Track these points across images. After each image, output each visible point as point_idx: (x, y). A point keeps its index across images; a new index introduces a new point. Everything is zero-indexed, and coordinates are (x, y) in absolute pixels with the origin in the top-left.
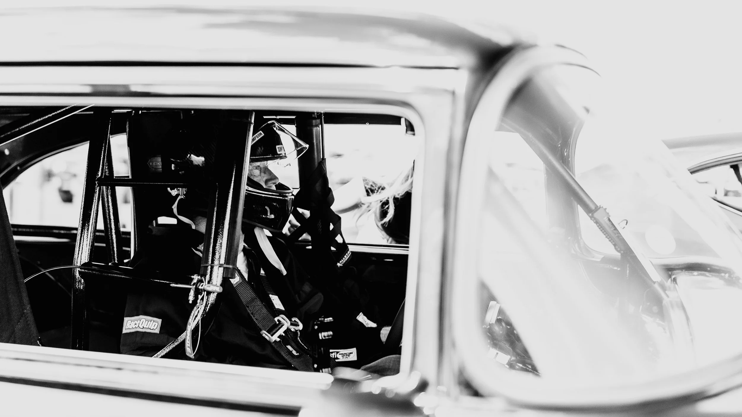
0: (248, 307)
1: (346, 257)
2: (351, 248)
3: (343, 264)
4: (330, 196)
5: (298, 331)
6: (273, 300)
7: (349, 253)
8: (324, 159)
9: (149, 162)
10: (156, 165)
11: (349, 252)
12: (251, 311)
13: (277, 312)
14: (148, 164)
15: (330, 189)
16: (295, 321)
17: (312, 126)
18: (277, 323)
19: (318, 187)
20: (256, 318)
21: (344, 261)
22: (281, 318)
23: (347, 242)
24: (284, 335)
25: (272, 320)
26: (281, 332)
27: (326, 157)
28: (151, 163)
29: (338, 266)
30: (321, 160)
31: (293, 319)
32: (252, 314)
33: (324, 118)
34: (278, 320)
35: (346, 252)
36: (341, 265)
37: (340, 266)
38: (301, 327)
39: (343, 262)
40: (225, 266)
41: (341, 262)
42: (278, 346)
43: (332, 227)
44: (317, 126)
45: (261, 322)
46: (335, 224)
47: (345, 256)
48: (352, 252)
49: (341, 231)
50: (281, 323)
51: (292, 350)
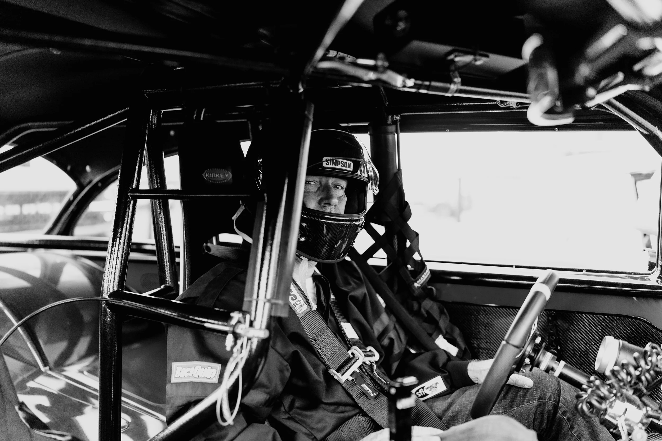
0: (315, 340)
1: (425, 277)
2: (430, 266)
3: (421, 285)
4: (407, 210)
5: (373, 363)
6: (346, 328)
7: (428, 273)
8: (399, 169)
9: (205, 173)
10: (214, 177)
11: (427, 271)
12: (319, 345)
13: (349, 343)
14: (203, 176)
15: (407, 203)
16: (370, 351)
17: (387, 133)
18: (351, 356)
19: (393, 201)
20: (324, 354)
21: (422, 281)
22: (355, 350)
23: (424, 259)
24: (358, 371)
25: (344, 354)
26: (355, 368)
27: (401, 168)
28: (207, 174)
29: (415, 286)
30: (397, 171)
31: (369, 348)
32: (320, 349)
33: (400, 124)
34: (353, 354)
35: (424, 271)
36: (419, 285)
37: (418, 287)
38: (377, 357)
39: (420, 282)
40: (274, 301)
41: (418, 282)
42: (350, 386)
43: (408, 244)
44: (392, 133)
45: (331, 357)
46: (413, 241)
47: (423, 276)
48: (431, 271)
49: (419, 249)
50: (355, 357)
51: (367, 390)
